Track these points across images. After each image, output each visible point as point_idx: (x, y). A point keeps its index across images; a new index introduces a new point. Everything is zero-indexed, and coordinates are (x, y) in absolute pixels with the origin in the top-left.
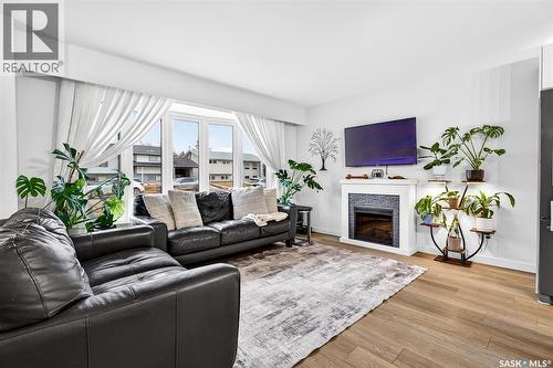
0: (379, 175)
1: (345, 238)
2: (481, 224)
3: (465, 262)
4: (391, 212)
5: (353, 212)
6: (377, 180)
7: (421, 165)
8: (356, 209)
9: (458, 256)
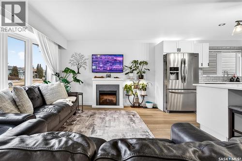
0: (109, 76)
1: (94, 105)
2: (143, 93)
3: (139, 107)
4: (116, 91)
5: (98, 93)
6: (108, 79)
7: (124, 73)
8: (100, 91)
9: (137, 105)
